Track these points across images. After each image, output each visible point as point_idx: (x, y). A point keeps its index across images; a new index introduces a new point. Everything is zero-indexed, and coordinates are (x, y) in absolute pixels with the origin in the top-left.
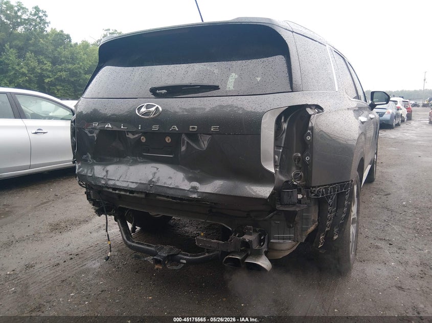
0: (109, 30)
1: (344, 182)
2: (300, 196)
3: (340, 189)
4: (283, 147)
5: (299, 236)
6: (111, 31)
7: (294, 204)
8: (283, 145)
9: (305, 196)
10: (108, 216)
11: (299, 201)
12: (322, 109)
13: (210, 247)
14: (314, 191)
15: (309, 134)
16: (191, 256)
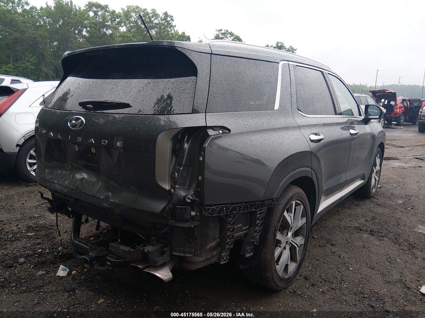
0: (221, 30)
1: (255, 202)
2: (193, 213)
3: (249, 208)
4: (184, 165)
5: (199, 251)
6: (223, 32)
7: (187, 221)
8: (184, 164)
9: (198, 214)
10: (59, 214)
11: (193, 217)
12: (229, 130)
13: (119, 253)
14: (208, 209)
15: (202, 155)
16: (116, 259)
